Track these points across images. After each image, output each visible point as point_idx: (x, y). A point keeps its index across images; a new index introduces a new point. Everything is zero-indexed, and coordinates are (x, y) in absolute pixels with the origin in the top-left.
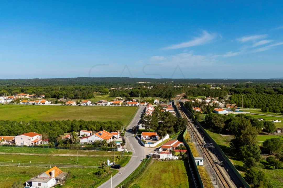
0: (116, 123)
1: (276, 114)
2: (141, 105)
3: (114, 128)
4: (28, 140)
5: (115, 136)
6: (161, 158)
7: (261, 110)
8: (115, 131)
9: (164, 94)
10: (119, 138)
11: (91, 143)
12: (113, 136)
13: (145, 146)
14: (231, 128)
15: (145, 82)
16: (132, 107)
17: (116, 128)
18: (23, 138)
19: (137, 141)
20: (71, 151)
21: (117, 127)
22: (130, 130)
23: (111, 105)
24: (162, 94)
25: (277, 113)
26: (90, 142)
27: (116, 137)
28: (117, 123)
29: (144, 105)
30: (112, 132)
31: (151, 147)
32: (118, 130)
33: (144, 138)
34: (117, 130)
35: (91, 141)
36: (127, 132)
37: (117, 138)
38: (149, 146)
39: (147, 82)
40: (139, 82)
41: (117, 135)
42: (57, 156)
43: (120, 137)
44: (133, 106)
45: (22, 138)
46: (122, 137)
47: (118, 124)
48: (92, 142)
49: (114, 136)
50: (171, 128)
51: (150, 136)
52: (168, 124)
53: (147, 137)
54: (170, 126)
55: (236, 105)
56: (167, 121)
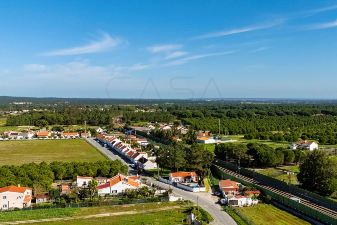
1: (264, 141)
2: (84, 136)
4: (17, 198)
6: (239, 203)
7: (244, 137)
11: (117, 194)
13: (194, 191)
14: (263, 160)
15: (25, 103)
18: (7, 197)
20: (103, 208)
25: (266, 140)
26: (114, 192)
31: (201, 192)
33: (176, 180)
35: (116, 191)
38: (199, 191)
39: (28, 103)
40: (15, 103)
41: (139, 179)
42: (92, 218)
45: (5, 197)
48: (118, 192)
50: (201, 164)
51: (185, 178)
52: (198, 160)
53: (180, 178)
54: (199, 163)
55: (210, 132)
56: (196, 155)
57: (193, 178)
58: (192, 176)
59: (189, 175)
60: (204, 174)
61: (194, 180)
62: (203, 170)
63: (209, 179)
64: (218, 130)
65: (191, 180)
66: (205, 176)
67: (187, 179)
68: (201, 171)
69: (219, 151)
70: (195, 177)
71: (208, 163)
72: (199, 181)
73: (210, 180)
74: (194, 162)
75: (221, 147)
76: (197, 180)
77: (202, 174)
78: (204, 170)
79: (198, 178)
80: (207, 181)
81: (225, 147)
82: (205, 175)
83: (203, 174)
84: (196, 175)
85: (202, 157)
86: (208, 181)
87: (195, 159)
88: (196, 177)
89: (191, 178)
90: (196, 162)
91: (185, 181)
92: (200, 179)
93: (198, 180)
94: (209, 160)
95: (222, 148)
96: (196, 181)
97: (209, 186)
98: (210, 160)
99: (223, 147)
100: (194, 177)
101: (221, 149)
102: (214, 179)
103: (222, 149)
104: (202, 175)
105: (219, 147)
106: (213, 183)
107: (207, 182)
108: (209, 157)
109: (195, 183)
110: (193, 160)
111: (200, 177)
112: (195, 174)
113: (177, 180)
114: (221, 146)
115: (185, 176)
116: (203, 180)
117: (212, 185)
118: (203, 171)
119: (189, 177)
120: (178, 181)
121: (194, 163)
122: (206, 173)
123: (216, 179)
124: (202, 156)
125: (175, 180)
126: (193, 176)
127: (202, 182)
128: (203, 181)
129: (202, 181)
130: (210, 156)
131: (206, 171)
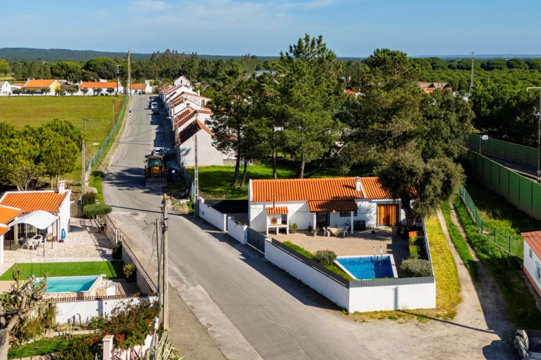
0: (41, 130)
2: (133, 91)
3: (27, 164)
5: (39, 219)
8: (33, 185)
9: (195, 67)
10: (72, 229)
12: (18, 220)
13: (352, 310)
16: (99, 98)
17: (37, 160)
19: (233, 255)
21: (48, 152)
22: (127, 174)
23: (14, 92)
24: (190, 67)
27: (43, 233)
28: (48, 132)
29: (144, 93)
30: (14, 188)
31: (405, 314)
32: (52, 174)
33: (274, 220)
34: (46, 179)
36: (117, 184)
37: (54, 239)
41: (55, 212)
43: (76, 222)
44: (102, 95)
46: (87, 222)
47: (54, 140)
49: (28, 220)
50: (413, 143)
51: (320, 206)
52: (402, 124)
53: (293, 209)
54: (406, 137)
55: (448, 86)
56: (391, 101)
57: (368, 210)
58: (362, 199)
59: (348, 193)
60: (429, 188)
61: (373, 221)
62: (420, 165)
63: (453, 213)
64: (467, 83)
65: (352, 218)
66: (432, 204)
67: (334, 215)
68: (411, 173)
69: (483, 109)
70: (379, 205)
71: (446, 142)
72: (398, 224)
73: (461, 222)
74: (382, 134)
75: (492, 97)
76: (387, 222)
77: (415, 192)
78: (428, 166)
79: (392, 210)
80: (445, 229)
81: (508, 97)
82: (432, 197)
83: (421, 188)
84: (383, 193)
85: (417, 113)
86: (450, 225)
87: (388, 119)
88: (386, 205)
89: (355, 209)
90: (390, 134)
91: (323, 223)
92: (403, 215)
93: (393, 221)
94: (452, 132)
95: (496, 99)
96: (383, 228)
97: (458, 260)
98: (456, 130)
99: (501, 95)
100: (374, 206)
101: (490, 106)
102: (483, 216)
103: (496, 102)
104: (414, 197)
105: (485, 97)
106: (483, 242)
107: (441, 233)
108: (453, 118)
109: (375, 235)
110: (376, 126)
111: (406, 207)
112: (378, 189)
113: (279, 221)
114: (492, 95)
115: (327, 196)
116: (419, 220)
117: (473, 256)
118: (421, 172)
119: (347, 205)
120: (284, 222)
121: (382, 139)
122: (437, 182)
123: (495, 216)
124: (421, 108)
125: (269, 221)
126: (370, 200)
127: (413, 236)
128: (420, 230)
129: (413, 229)
130: (457, 111)
131: (442, 176)
